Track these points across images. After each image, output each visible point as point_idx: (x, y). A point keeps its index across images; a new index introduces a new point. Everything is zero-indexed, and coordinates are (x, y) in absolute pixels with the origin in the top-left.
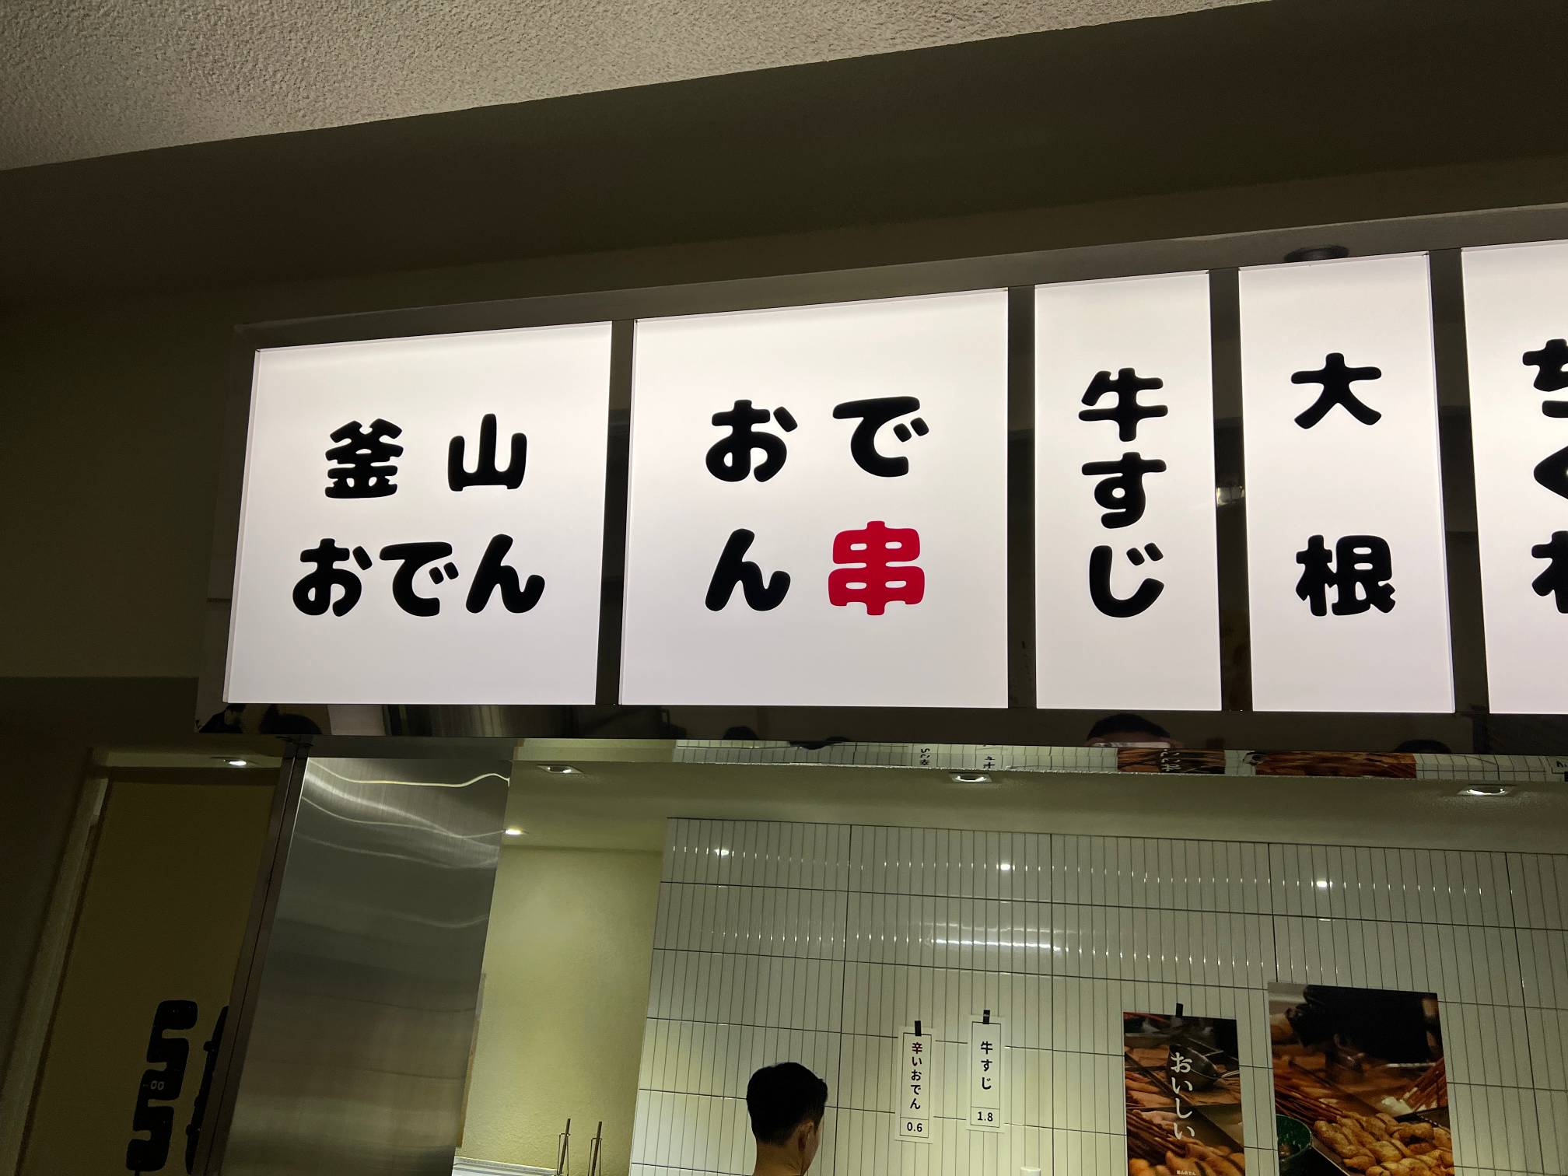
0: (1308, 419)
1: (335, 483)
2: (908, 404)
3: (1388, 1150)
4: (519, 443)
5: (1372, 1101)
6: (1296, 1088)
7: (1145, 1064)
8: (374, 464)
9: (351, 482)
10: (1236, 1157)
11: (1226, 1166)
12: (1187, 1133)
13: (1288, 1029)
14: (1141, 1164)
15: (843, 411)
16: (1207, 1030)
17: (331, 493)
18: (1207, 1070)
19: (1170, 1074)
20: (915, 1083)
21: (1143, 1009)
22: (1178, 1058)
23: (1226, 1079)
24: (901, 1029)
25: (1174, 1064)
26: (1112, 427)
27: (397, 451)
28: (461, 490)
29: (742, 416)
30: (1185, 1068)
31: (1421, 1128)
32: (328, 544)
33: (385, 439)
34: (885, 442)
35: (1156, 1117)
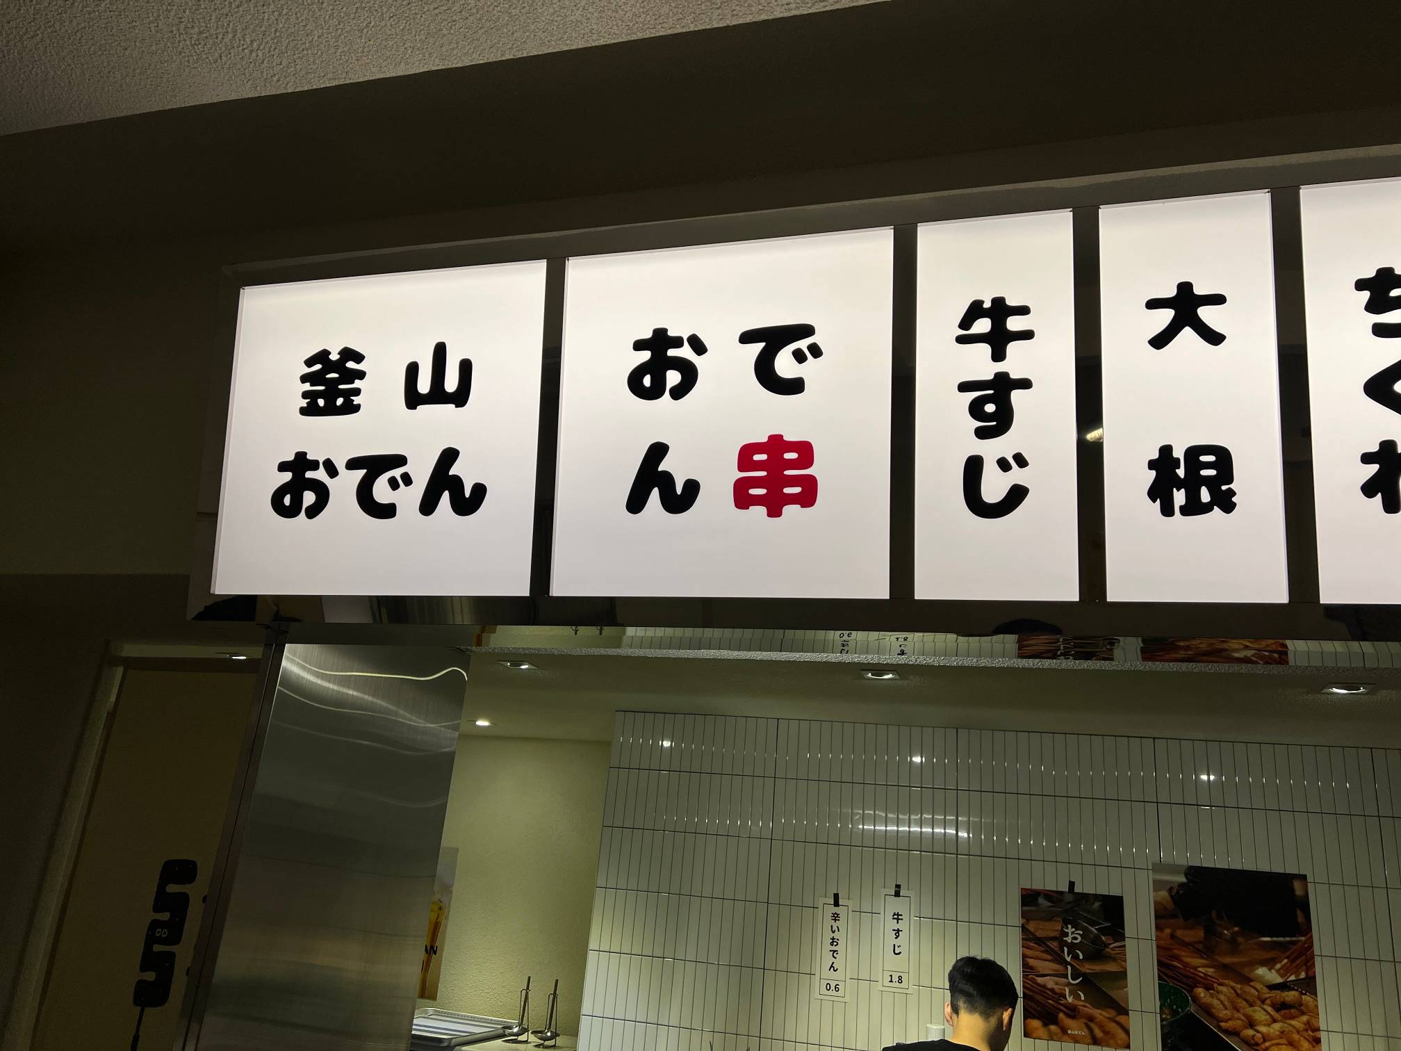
0: (1159, 341)
1: (307, 403)
2: (806, 331)
3: (1259, 1015)
4: (466, 368)
5: (1246, 971)
6: (1178, 958)
7: (1039, 934)
8: (341, 387)
9: (321, 402)
10: (1121, 1019)
11: (1112, 1027)
12: (1077, 997)
13: (1170, 905)
14: (1036, 1023)
15: (748, 337)
16: (1097, 904)
17: (304, 411)
18: (1096, 940)
19: (1063, 944)
20: (834, 948)
21: (1038, 886)
22: (1070, 930)
23: (1112, 949)
24: (821, 901)
25: (1066, 935)
26: (985, 349)
27: (361, 375)
28: (415, 408)
29: (659, 342)
30: (1076, 939)
31: (1291, 996)
32: (301, 456)
33: (351, 365)
34: (785, 365)
35: (1050, 982)
